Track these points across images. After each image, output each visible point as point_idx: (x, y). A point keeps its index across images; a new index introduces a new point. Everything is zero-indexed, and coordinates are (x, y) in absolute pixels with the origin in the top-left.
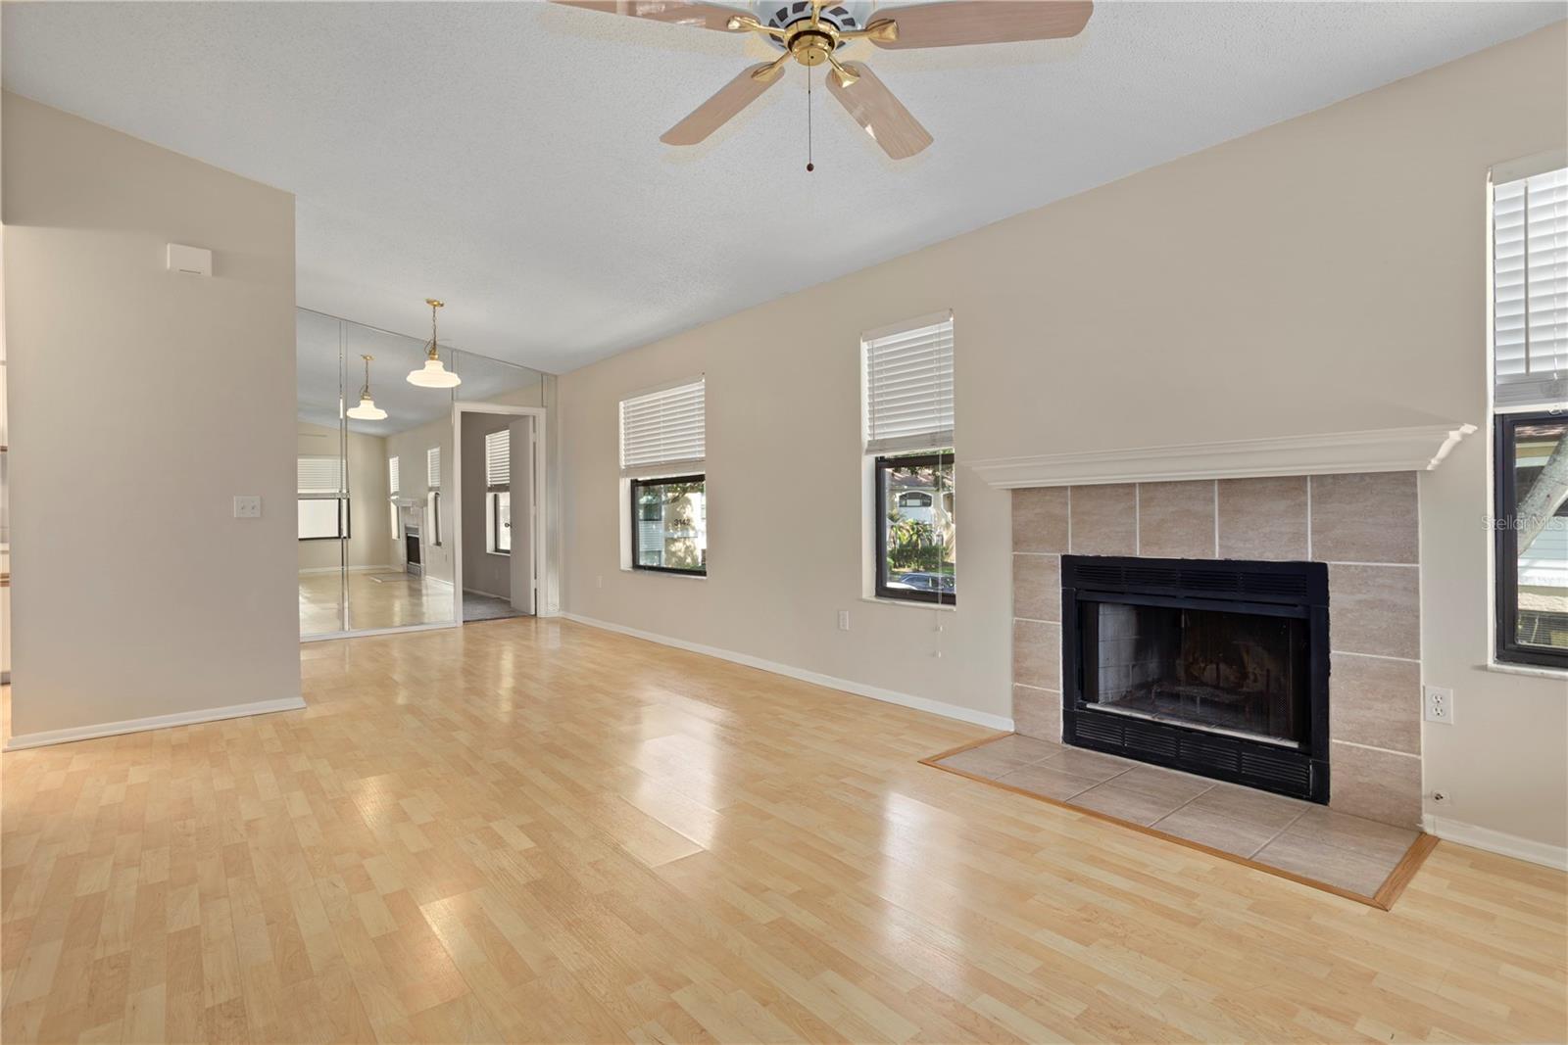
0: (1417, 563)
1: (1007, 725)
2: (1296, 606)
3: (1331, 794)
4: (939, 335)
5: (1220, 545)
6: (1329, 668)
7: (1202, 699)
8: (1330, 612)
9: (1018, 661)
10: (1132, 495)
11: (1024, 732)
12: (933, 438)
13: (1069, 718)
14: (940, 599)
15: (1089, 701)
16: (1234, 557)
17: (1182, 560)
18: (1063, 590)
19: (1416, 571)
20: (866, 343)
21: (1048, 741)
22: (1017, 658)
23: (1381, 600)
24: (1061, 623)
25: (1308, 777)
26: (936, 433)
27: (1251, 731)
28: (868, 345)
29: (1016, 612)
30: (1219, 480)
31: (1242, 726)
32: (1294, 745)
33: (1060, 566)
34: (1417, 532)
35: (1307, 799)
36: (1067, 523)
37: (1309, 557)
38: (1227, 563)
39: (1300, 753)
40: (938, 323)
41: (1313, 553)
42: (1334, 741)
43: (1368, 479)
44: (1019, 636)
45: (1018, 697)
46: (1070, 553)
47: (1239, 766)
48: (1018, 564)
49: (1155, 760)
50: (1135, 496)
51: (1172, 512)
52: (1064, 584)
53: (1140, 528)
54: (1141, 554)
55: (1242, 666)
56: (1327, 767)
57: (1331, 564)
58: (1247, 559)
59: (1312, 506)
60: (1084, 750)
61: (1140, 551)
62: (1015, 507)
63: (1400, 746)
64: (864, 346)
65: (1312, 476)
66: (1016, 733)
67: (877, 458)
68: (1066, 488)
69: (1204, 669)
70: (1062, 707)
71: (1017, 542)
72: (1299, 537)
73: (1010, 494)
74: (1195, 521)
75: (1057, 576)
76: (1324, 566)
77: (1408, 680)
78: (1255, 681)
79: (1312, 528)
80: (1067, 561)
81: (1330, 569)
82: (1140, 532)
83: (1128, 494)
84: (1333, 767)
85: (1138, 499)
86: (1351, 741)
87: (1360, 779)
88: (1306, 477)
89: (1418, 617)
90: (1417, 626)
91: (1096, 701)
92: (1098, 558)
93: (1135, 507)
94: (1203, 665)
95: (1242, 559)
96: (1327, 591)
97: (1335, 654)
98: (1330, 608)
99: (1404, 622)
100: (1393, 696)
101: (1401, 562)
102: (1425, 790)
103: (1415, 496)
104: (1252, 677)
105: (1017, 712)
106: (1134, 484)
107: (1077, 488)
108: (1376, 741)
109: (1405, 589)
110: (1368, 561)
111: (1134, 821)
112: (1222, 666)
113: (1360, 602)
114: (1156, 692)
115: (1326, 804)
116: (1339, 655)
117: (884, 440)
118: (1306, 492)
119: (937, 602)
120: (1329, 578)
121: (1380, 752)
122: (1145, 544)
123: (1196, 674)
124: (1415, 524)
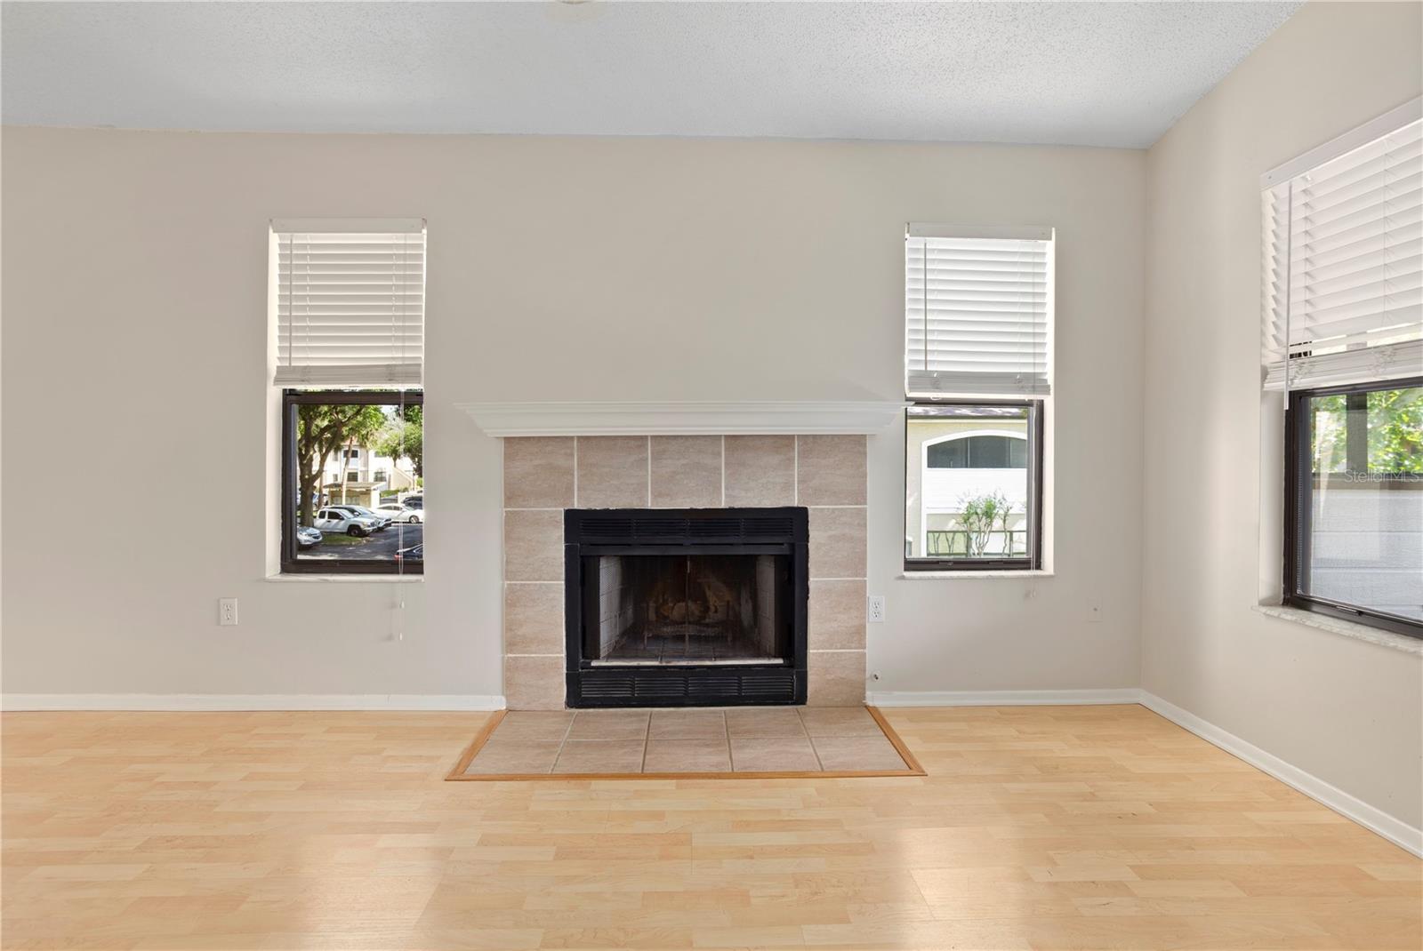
0: (866, 504)
1: (500, 704)
2: (782, 544)
3: (808, 695)
4: (405, 246)
5: (726, 495)
6: (808, 592)
7: (690, 636)
8: (810, 546)
9: (511, 630)
10: (644, 446)
11: (518, 707)
12: (391, 373)
13: (573, 680)
14: (401, 568)
15: (592, 659)
16: (737, 505)
17: (692, 510)
18: (566, 546)
19: (865, 510)
20: (276, 235)
21: (550, 711)
22: (509, 626)
23: (844, 535)
24: (563, 582)
25: (793, 686)
26: (395, 366)
27: (743, 657)
28: (280, 238)
29: (508, 574)
30: (726, 436)
31: (730, 654)
32: (780, 661)
33: (563, 522)
34: (866, 481)
35: (792, 704)
36: (573, 475)
37: (796, 504)
38: (731, 510)
39: (785, 667)
40: (405, 232)
41: (799, 500)
42: (811, 651)
43: (836, 439)
44: (511, 601)
45: (510, 669)
46: (576, 506)
47: (740, 689)
48: (511, 522)
49: (664, 703)
50: (647, 449)
51: (683, 465)
52: (567, 540)
53: (652, 480)
54: (652, 505)
55: (705, 601)
56: (805, 673)
57: (811, 508)
58: (748, 506)
59: (798, 460)
60: (591, 710)
61: (652, 502)
62: (509, 457)
63: (853, 645)
64: (274, 240)
65: (798, 436)
66: (509, 710)
67: (285, 390)
68: (572, 438)
69: (673, 608)
70: (565, 671)
71: (510, 498)
72: (788, 486)
73: (501, 446)
74: (704, 473)
75: (561, 532)
76: (805, 510)
77: (859, 593)
78: (716, 611)
79: (798, 478)
80: (572, 517)
81: (810, 512)
82: (652, 483)
83: (640, 446)
84: (809, 673)
85: (649, 452)
86: (823, 649)
87: (829, 677)
88: (794, 436)
89: (866, 545)
90: (865, 552)
91: (597, 657)
92: (607, 511)
93: (647, 459)
94: (671, 605)
95: (743, 507)
96: (807, 530)
97: (813, 581)
98: (809, 544)
99: (857, 550)
100: (850, 608)
101: (857, 504)
102: (868, 675)
103: (865, 453)
104: (713, 608)
105: (509, 686)
106: (646, 437)
107: (584, 440)
108: (839, 645)
109: (859, 524)
110: (836, 504)
111: (715, 770)
112: (690, 603)
113: (830, 537)
114: (648, 638)
115: (804, 704)
116: (817, 581)
117: (306, 367)
118: (794, 449)
119: (398, 573)
120: (810, 519)
121: (842, 653)
122: (656, 495)
123: (666, 614)
124: (865, 476)
